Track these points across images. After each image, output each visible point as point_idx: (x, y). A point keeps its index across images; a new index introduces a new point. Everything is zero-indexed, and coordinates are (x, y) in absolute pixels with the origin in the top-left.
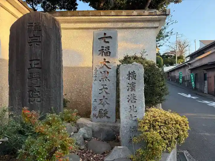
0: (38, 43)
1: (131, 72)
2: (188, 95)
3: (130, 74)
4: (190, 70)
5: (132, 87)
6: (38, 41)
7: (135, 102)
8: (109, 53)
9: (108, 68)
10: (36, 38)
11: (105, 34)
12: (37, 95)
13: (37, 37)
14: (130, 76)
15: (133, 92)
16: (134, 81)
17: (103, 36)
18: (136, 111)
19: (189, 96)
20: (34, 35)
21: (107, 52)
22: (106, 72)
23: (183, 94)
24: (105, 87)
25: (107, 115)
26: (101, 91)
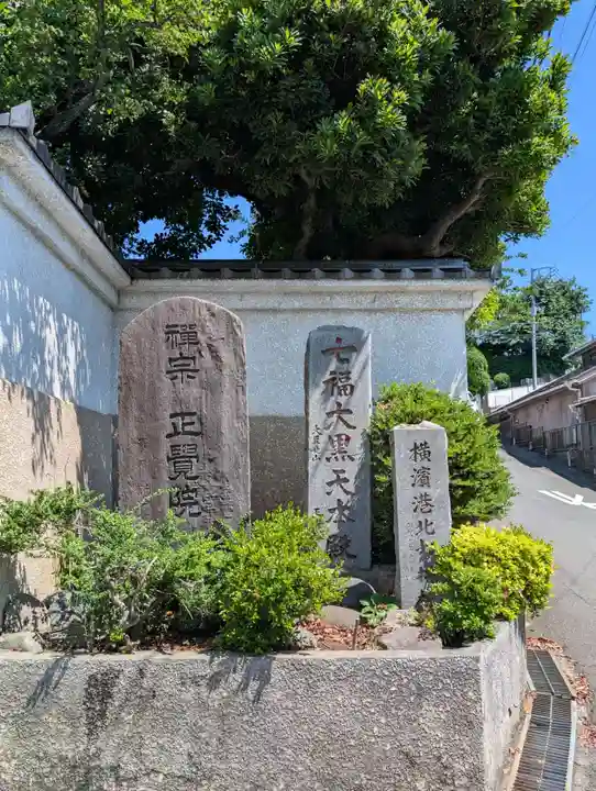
0: (190, 374)
1: (418, 444)
2: (574, 496)
3: (416, 447)
4: (580, 406)
5: (423, 477)
6: (191, 368)
7: (430, 511)
8: (349, 387)
9: (349, 426)
10: (187, 362)
11: (339, 340)
12: (192, 498)
13: (187, 358)
14: (416, 453)
15: (425, 490)
16: (426, 463)
17: (333, 343)
18: (433, 533)
19: (578, 500)
20: (181, 354)
21: (344, 386)
22: (344, 437)
23: (557, 493)
24: (342, 476)
25: (349, 550)
26: (328, 489)
